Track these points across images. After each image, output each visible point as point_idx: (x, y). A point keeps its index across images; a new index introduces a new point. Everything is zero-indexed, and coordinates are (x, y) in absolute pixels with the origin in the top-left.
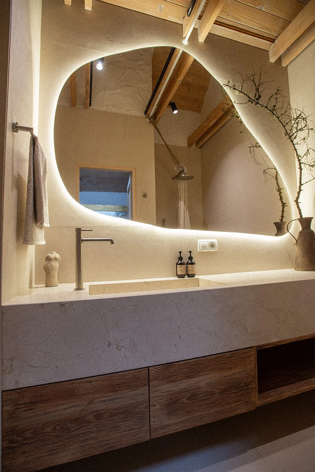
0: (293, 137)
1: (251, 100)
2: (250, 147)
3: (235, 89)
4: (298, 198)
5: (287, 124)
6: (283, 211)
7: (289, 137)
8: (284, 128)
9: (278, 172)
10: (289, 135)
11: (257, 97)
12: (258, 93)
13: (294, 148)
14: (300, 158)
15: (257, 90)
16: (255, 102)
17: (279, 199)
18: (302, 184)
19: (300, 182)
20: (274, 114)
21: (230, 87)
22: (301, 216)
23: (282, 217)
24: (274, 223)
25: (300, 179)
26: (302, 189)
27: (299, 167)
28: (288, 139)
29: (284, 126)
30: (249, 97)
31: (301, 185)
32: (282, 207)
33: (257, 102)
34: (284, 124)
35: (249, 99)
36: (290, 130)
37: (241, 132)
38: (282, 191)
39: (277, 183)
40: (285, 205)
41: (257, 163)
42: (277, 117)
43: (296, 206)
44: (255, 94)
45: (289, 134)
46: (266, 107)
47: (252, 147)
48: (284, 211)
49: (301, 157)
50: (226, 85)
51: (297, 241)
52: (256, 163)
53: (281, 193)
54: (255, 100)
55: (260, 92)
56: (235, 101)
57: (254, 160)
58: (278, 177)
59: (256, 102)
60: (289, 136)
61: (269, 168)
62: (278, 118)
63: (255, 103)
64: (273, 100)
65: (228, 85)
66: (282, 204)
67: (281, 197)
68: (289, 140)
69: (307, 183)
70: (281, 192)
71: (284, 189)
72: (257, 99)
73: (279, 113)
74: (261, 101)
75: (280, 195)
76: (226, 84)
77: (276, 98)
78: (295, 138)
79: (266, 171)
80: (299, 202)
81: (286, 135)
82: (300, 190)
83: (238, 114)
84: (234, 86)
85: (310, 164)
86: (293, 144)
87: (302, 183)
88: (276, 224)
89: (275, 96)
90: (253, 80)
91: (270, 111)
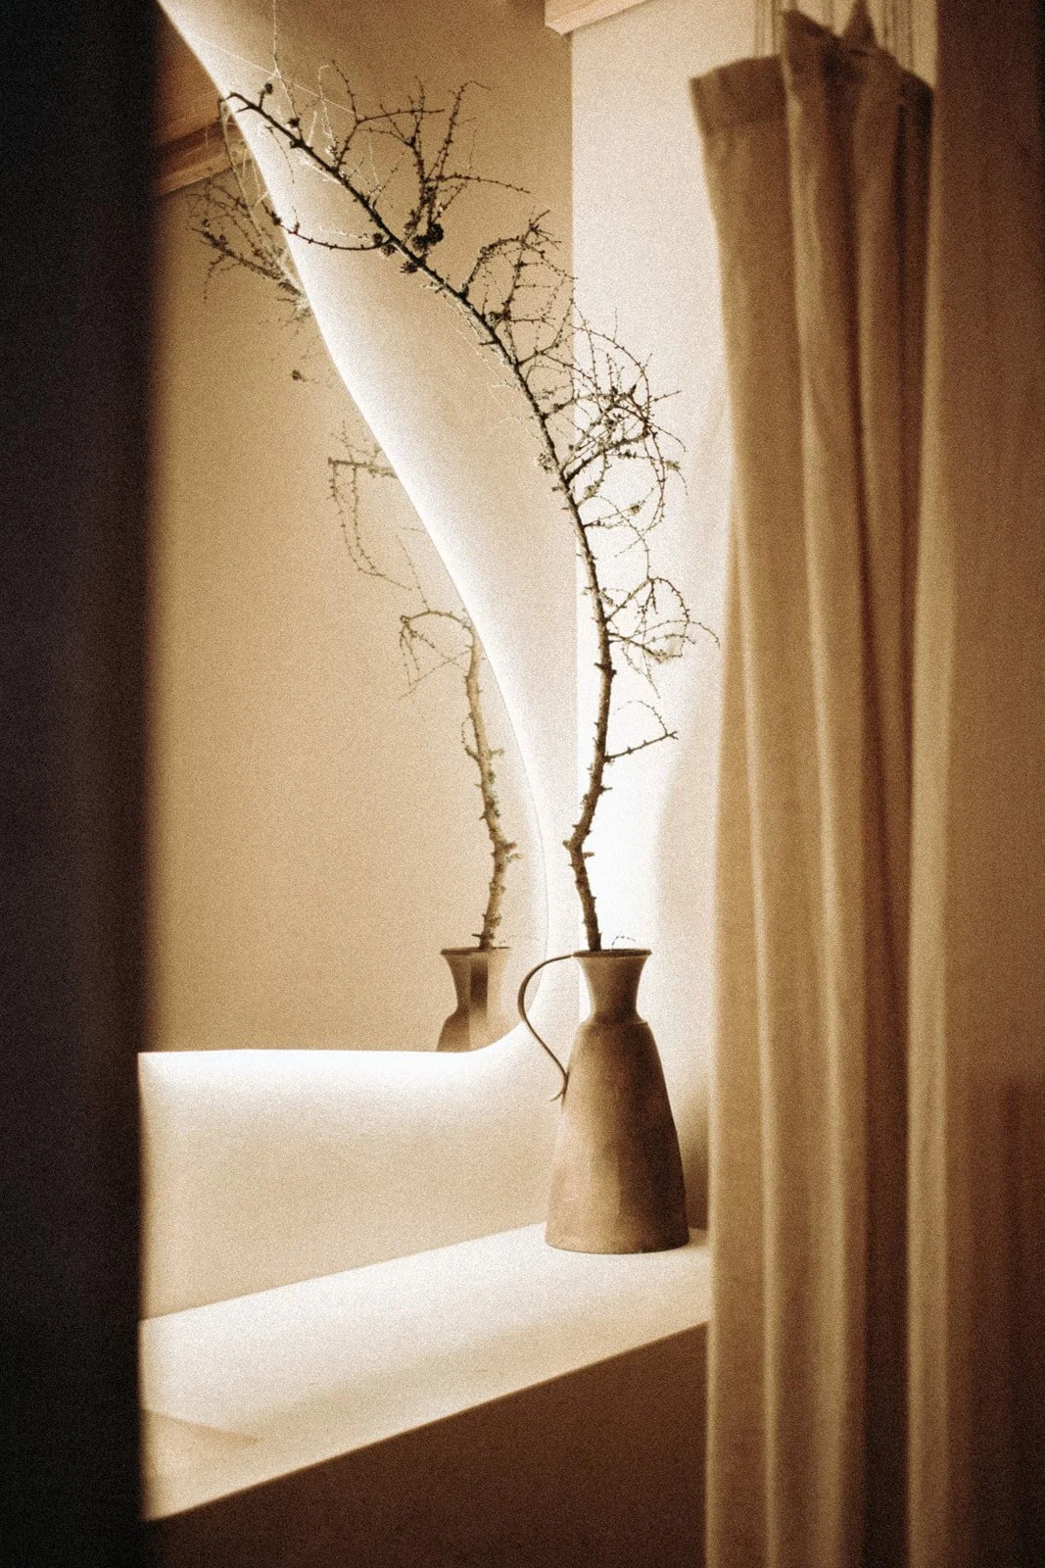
0: (579, 484)
1: (386, 239)
2: (338, 462)
3: (298, 143)
4: (583, 829)
5: (559, 407)
6: (495, 888)
7: (561, 484)
8: (543, 425)
9: (482, 649)
10: (561, 474)
11: (422, 229)
12: (430, 212)
13: (580, 549)
14: (608, 610)
15: (428, 198)
16: (405, 250)
17: (481, 815)
18: (610, 754)
19: (601, 744)
20: (497, 341)
21: (270, 124)
22: (595, 937)
23: (490, 920)
24: (444, 952)
25: (603, 726)
26: (605, 783)
27: (600, 662)
28: (554, 489)
29: (544, 417)
30: (376, 218)
31: (603, 758)
32: (491, 862)
33: (418, 254)
34: (545, 406)
35: (375, 229)
36: (571, 447)
37: (296, 376)
38: (495, 764)
39: (471, 715)
40: (512, 852)
41: (367, 567)
42: (511, 363)
43: (572, 874)
44: (413, 213)
45: (564, 468)
46: (463, 296)
47: (346, 463)
48: (503, 889)
49: (611, 602)
50: (251, 106)
51: (566, 1077)
52: (362, 562)
53: (488, 777)
54: (409, 246)
55: (438, 208)
56: (297, 226)
57: (353, 543)
58: (481, 679)
59: (412, 256)
60: (562, 478)
61: (433, 609)
62: (518, 364)
63: (406, 258)
64: (501, 265)
65: (259, 109)
66: (491, 847)
67: (490, 804)
68: (561, 497)
69: (630, 751)
70: (493, 768)
71: (506, 756)
72: (423, 242)
73: (524, 339)
74: (436, 256)
75: (484, 791)
76: (250, 99)
77: (521, 264)
78: (591, 492)
79: (414, 625)
80: (585, 849)
81: (546, 468)
82: (598, 788)
83: (296, 276)
84: (294, 123)
85: (652, 647)
86: (579, 521)
87: (610, 750)
88: (452, 955)
89: (513, 251)
90: (414, 139)
91: (482, 318)
